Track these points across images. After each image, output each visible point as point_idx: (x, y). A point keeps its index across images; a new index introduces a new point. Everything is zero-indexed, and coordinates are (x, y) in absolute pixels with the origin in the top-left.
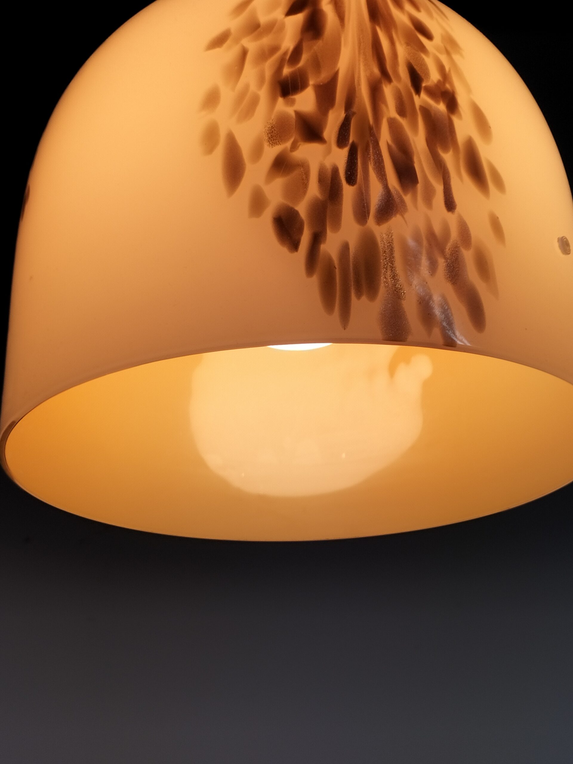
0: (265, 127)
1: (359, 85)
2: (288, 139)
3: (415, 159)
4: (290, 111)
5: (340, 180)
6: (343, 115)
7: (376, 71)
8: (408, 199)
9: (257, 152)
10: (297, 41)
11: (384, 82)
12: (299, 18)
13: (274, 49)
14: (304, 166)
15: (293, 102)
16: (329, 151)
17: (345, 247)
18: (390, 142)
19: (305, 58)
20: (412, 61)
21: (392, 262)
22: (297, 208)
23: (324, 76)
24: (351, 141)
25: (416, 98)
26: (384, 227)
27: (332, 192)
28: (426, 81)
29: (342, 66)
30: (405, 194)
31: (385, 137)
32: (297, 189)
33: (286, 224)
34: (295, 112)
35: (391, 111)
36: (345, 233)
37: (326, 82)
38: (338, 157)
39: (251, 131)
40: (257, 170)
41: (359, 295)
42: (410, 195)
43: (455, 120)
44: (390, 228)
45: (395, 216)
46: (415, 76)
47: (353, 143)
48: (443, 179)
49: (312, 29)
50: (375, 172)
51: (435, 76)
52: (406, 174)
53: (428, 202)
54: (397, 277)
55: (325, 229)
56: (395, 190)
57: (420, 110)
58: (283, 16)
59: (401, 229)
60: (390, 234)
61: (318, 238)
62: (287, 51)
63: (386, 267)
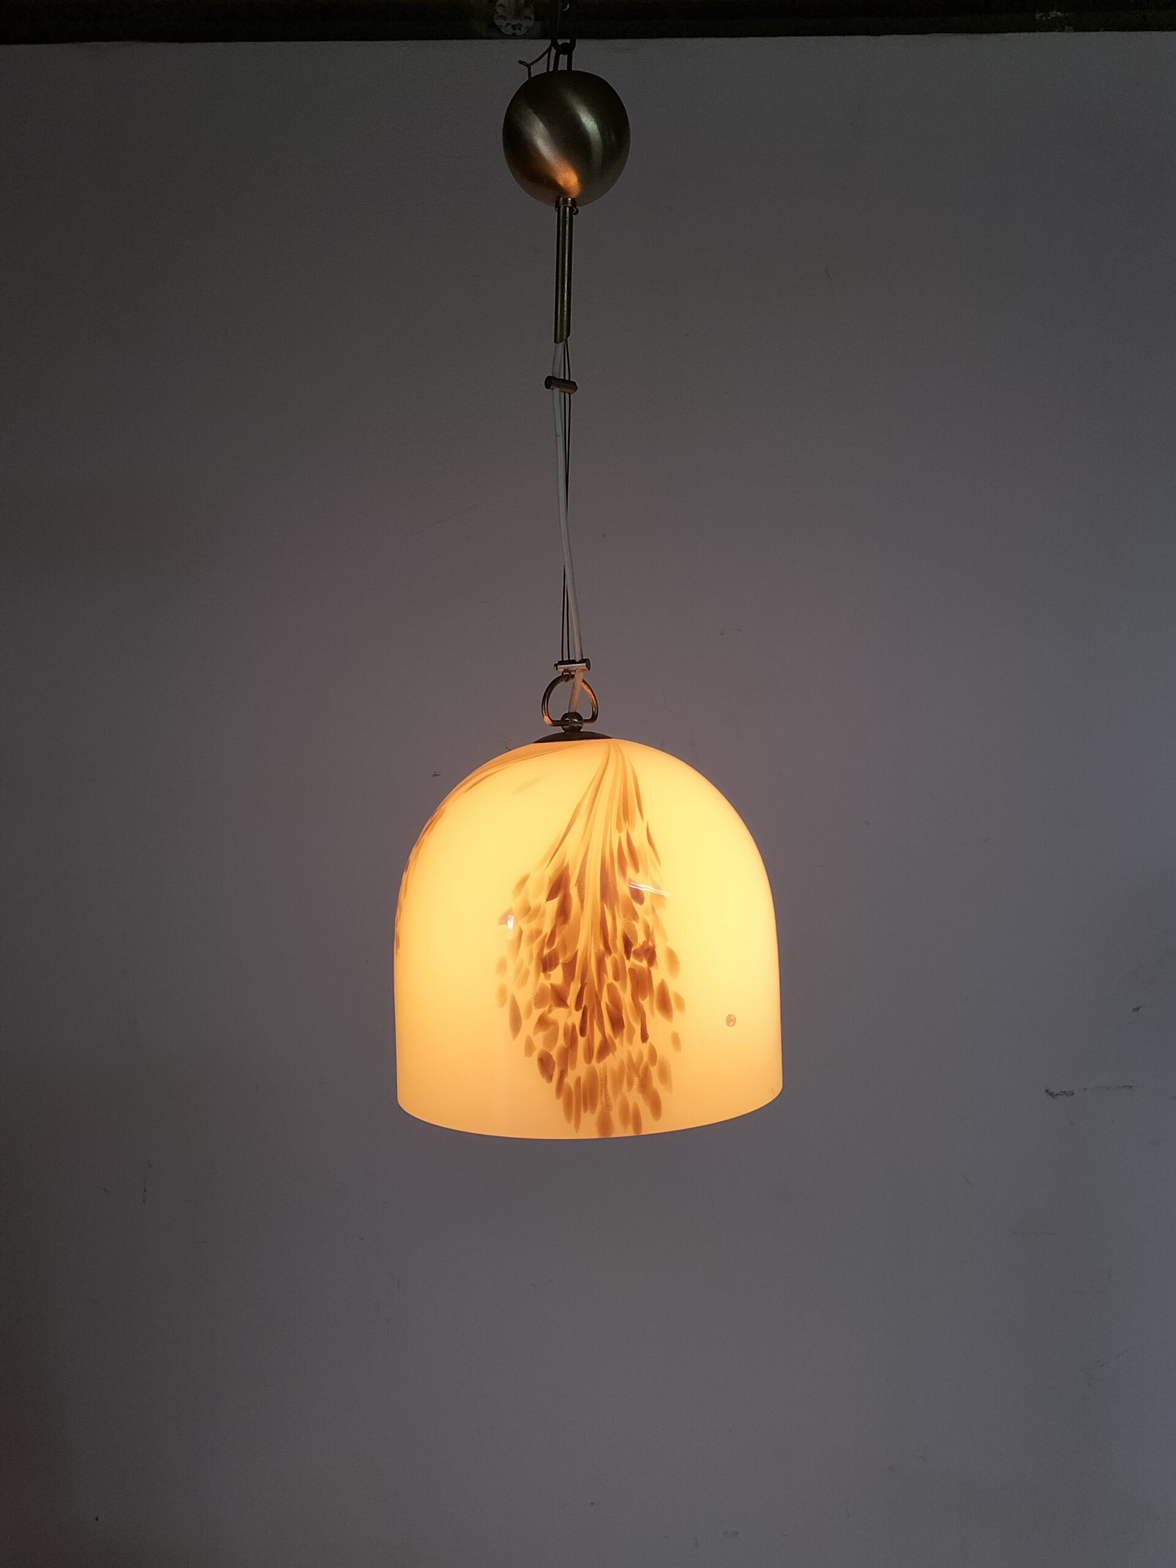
0: (533, 994)
1: (590, 961)
2: (547, 1005)
3: (624, 1012)
4: (548, 983)
5: (577, 1035)
6: (580, 986)
7: (602, 947)
8: (617, 1041)
9: (529, 1012)
10: (553, 926)
11: (606, 954)
12: (555, 902)
13: (539, 932)
14: (555, 1024)
15: (548, 977)
16: (570, 1014)
17: (578, 1080)
18: (608, 1003)
19: (557, 940)
20: (626, 932)
21: (605, 1087)
22: (551, 1053)
23: (569, 955)
24: (583, 1005)
25: (627, 962)
26: (602, 1064)
27: (572, 1042)
28: (634, 945)
29: (580, 947)
30: (616, 1038)
31: (605, 999)
32: (551, 1040)
33: (545, 1063)
34: (551, 984)
35: (609, 978)
36: (579, 1070)
37: (570, 960)
38: (576, 1017)
39: (525, 996)
40: (529, 1025)
41: (586, 1110)
42: (618, 1038)
43: (653, 970)
44: (605, 1064)
45: (609, 1054)
46: (628, 944)
47: (585, 1006)
48: (641, 1020)
49: (563, 912)
50: (598, 1026)
51: (641, 938)
52: (617, 1023)
53: (630, 1040)
54: (608, 1097)
55: (567, 1068)
56: (609, 1036)
57: (629, 971)
58: (545, 900)
59: (612, 1062)
60: (605, 1068)
61: (563, 1074)
62: (547, 934)
63: (602, 1091)
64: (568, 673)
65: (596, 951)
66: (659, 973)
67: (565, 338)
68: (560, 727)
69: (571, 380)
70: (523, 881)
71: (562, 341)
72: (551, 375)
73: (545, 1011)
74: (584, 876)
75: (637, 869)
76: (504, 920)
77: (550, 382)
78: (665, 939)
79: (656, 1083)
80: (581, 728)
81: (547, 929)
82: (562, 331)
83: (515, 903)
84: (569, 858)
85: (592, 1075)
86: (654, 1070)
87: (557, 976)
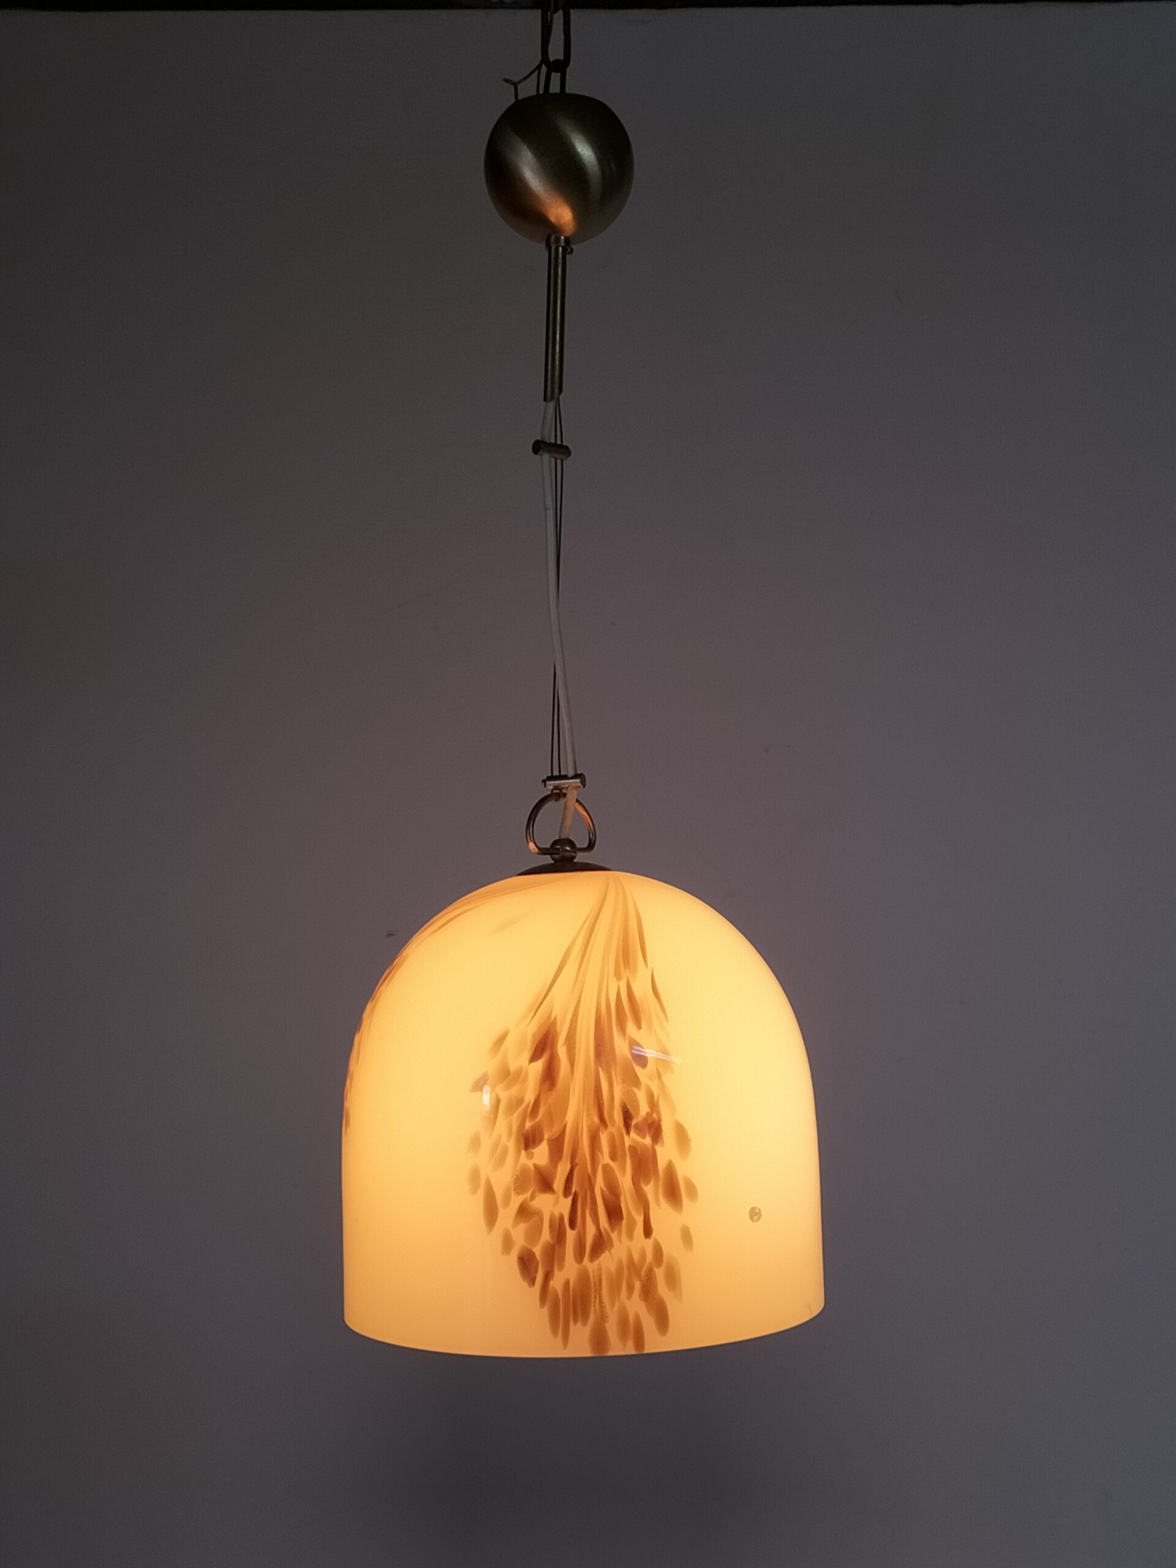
0: (512, 1177)
1: (582, 1136)
2: (528, 1191)
3: (622, 1199)
4: (530, 1164)
5: (565, 1226)
6: (569, 1167)
7: (596, 1119)
8: (614, 1236)
9: (507, 1200)
10: (537, 1093)
11: (601, 1128)
12: (540, 1064)
13: (520, 1101)
14: (538, 1214)
15: (530, 1156)
16: (557, 1201)
17: (567, 1283)
18: (604, 1188)
19: (542, 1110)
20: (626, 1101)
21: (600, 1293)
22: (534, 1250)
23: (556, 1130)
24: (573, 1191)
25: (626, 1137)
26: (596, 1263)
27: (559, 1236)
28: (635, 1118)
29: (570, 1119)
30: (613, 1232)
31: (600, 1183)
32: (534, 1234)
33: (526, 1263)
34: (535, 1165)
35: (605, 1158)
36: (568, 1272)
37: (557, 1135)
38: (564, 1206)
39: (502, 1179)
40: (507, 1215)
41: (575, 1322)
42: (616, 1233)
43: (658, 1148)
44: (599, 1264)
45: (604, 1252)
46: (627, 1116)
47: (575, 1192)
48: (644, 1210)
49: (549, 1076)
50: (591, 1216)
51: (644, 1109)
52: (614, 1213)
53: (630, 1234)
54: (603, 1305)
55: (553, 1270)
56: (605, 1229)
57: (629, 1149)
58: (528, 1063)
59: (608, 1262)
60: (600, 1269)
61: (548, 1276)
62: (529, 1103)
63: (595, 1297)
64: (558, 791)
65: (589, 1124)
66: (665, 1153)
67: (556, 396)
68: (549, 856)
69: (564, 444)
70: (501, 1040)
71: (552, 398)
72: (539, 438)
73: (526, 1198)
74: (575, 1033)
75: (639, 1026)
76: (478, 1086)
77: (538, 447)
78: (674, 1110)
79: (662, 1289)
80: (574, 857)
81: (530, 1097)
82: (553, 388)
83: (490, 1066)
84: (557, 1012)
85: (584, 1277)
86: (660, 1273)
87: (541, 1154)
